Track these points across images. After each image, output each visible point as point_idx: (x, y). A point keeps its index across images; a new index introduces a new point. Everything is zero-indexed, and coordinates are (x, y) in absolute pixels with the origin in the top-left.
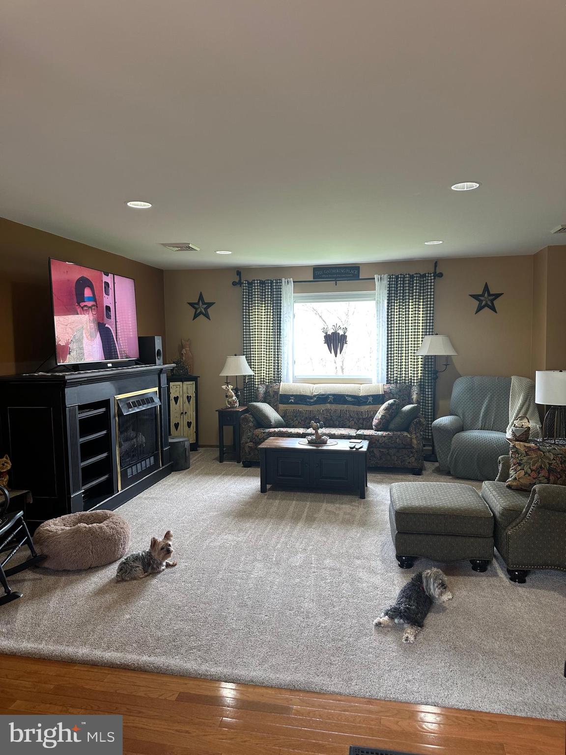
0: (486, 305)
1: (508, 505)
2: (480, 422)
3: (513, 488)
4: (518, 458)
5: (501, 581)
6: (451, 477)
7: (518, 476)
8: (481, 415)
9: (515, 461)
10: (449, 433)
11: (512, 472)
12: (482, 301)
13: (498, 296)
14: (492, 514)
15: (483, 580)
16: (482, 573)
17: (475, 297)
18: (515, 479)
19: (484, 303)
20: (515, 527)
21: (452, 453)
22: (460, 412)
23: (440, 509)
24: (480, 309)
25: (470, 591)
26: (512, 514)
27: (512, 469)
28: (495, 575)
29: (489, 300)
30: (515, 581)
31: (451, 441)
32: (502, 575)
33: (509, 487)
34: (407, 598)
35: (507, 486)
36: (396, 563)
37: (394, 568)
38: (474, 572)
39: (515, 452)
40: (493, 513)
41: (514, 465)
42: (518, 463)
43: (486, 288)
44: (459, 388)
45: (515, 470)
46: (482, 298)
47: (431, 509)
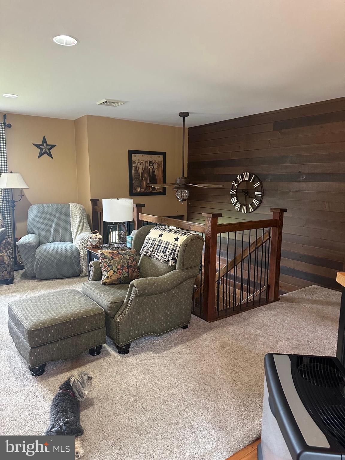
0: (45, 152)
1: (113, 299)
2: (52, 237)
3: (107, 284)
4: (107, 262)
5: (115, 357)
6: (36, 280)
7: (110, 275)
8: (52, 232)
9: (105, 264)
10: (32, 248)
11: (104, 273)
12: (42, 149)
13: (53, 146)
14: (104, 310)
15: (102, 362)
16: (98, 356)
17: (37, 146)
18: (108, 277)
19: (44, 151)
20: (121, 314)
21: (37, 263)
22: (36, 231)
23: (65, 317)
24: (41, 155)
25: (100, 375)
26: (117, 306)
27: (104, 271)
28: (108, 354)
29: (47, 149)
30: (123, 354)
31: (35, 254)
32: (113, 352)
33: (104, 284)
34: (63, 411)
35: (103, 284)
36: (29, 374)
37: (29, 380)
38: (93, 357)
39: (104, 258)
40: (103, 308)
41: (105, 267)
42: (107, 266)
43: (44, 140)
44: (33, 213)
45: (107, 271)
46: (42, 147)
47: (58, 319)
